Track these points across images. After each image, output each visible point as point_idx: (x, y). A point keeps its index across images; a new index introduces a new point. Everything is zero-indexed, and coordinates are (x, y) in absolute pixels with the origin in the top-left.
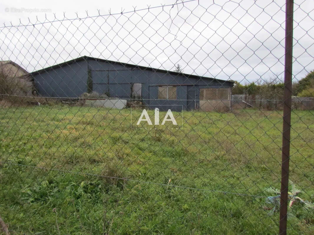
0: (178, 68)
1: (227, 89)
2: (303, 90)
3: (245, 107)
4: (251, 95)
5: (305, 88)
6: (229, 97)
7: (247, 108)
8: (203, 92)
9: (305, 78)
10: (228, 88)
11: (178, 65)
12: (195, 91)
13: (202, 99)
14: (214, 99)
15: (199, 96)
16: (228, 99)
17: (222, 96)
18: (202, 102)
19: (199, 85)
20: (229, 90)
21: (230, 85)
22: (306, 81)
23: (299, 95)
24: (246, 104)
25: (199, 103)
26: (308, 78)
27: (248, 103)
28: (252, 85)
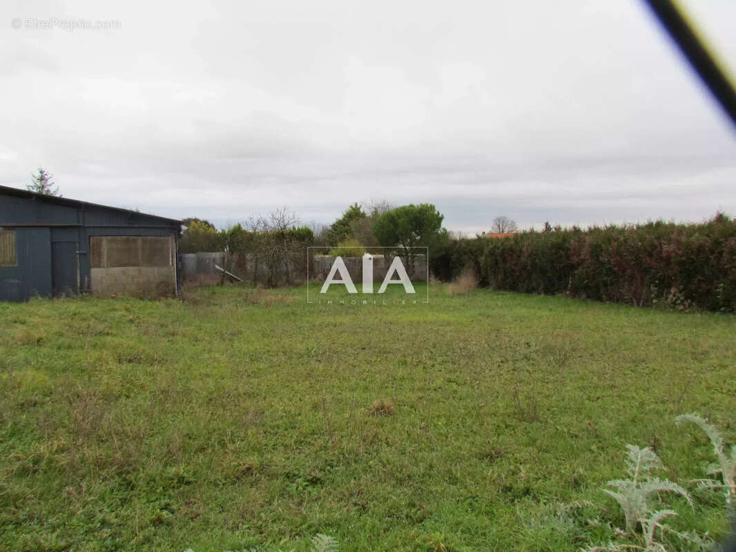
0: (42, 179)
1: (167, 238)
2: (340, 244)
3: (222, 283)
4: (235, 253)
5: (342, 239)
6: (171, 259)
7: (227, 283)
8: (99, 245)
9: (341, 219)
10: (169, 236)
11: (41, 172)
12: (75, 243)
13: (99, 266)
14: (133, 265)
15: (89, 259)
16: (171, 263)
17: (154, 257)
18: (96, 273)
19: (87, 225)
20: (170, 242)
21: (171, 228)
22: (344, 225)
23: (332, 254)
24: (224, 275)
25: (89, 276)
26: (346, 219)
27: (229, 271)
28: (237, 231)
